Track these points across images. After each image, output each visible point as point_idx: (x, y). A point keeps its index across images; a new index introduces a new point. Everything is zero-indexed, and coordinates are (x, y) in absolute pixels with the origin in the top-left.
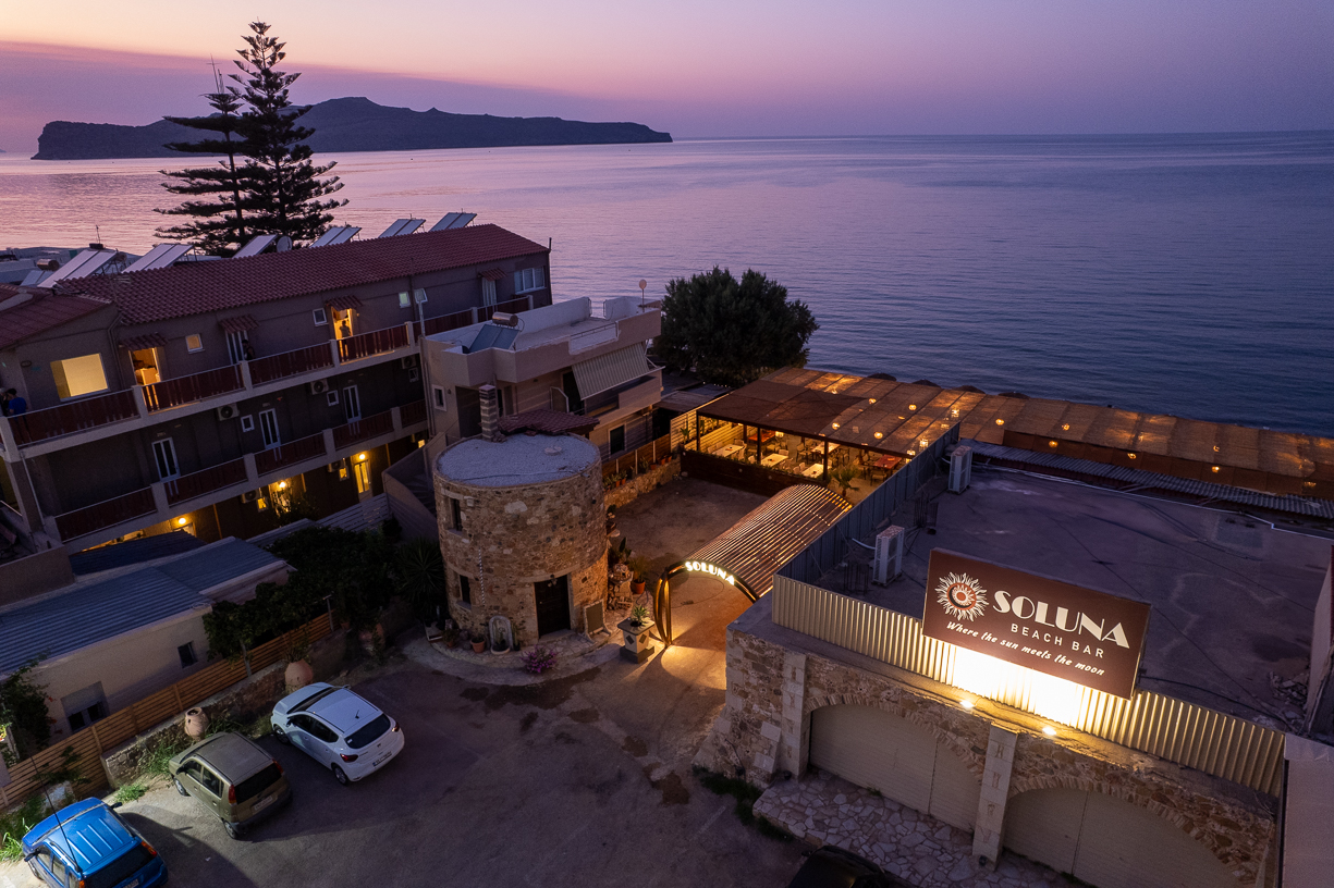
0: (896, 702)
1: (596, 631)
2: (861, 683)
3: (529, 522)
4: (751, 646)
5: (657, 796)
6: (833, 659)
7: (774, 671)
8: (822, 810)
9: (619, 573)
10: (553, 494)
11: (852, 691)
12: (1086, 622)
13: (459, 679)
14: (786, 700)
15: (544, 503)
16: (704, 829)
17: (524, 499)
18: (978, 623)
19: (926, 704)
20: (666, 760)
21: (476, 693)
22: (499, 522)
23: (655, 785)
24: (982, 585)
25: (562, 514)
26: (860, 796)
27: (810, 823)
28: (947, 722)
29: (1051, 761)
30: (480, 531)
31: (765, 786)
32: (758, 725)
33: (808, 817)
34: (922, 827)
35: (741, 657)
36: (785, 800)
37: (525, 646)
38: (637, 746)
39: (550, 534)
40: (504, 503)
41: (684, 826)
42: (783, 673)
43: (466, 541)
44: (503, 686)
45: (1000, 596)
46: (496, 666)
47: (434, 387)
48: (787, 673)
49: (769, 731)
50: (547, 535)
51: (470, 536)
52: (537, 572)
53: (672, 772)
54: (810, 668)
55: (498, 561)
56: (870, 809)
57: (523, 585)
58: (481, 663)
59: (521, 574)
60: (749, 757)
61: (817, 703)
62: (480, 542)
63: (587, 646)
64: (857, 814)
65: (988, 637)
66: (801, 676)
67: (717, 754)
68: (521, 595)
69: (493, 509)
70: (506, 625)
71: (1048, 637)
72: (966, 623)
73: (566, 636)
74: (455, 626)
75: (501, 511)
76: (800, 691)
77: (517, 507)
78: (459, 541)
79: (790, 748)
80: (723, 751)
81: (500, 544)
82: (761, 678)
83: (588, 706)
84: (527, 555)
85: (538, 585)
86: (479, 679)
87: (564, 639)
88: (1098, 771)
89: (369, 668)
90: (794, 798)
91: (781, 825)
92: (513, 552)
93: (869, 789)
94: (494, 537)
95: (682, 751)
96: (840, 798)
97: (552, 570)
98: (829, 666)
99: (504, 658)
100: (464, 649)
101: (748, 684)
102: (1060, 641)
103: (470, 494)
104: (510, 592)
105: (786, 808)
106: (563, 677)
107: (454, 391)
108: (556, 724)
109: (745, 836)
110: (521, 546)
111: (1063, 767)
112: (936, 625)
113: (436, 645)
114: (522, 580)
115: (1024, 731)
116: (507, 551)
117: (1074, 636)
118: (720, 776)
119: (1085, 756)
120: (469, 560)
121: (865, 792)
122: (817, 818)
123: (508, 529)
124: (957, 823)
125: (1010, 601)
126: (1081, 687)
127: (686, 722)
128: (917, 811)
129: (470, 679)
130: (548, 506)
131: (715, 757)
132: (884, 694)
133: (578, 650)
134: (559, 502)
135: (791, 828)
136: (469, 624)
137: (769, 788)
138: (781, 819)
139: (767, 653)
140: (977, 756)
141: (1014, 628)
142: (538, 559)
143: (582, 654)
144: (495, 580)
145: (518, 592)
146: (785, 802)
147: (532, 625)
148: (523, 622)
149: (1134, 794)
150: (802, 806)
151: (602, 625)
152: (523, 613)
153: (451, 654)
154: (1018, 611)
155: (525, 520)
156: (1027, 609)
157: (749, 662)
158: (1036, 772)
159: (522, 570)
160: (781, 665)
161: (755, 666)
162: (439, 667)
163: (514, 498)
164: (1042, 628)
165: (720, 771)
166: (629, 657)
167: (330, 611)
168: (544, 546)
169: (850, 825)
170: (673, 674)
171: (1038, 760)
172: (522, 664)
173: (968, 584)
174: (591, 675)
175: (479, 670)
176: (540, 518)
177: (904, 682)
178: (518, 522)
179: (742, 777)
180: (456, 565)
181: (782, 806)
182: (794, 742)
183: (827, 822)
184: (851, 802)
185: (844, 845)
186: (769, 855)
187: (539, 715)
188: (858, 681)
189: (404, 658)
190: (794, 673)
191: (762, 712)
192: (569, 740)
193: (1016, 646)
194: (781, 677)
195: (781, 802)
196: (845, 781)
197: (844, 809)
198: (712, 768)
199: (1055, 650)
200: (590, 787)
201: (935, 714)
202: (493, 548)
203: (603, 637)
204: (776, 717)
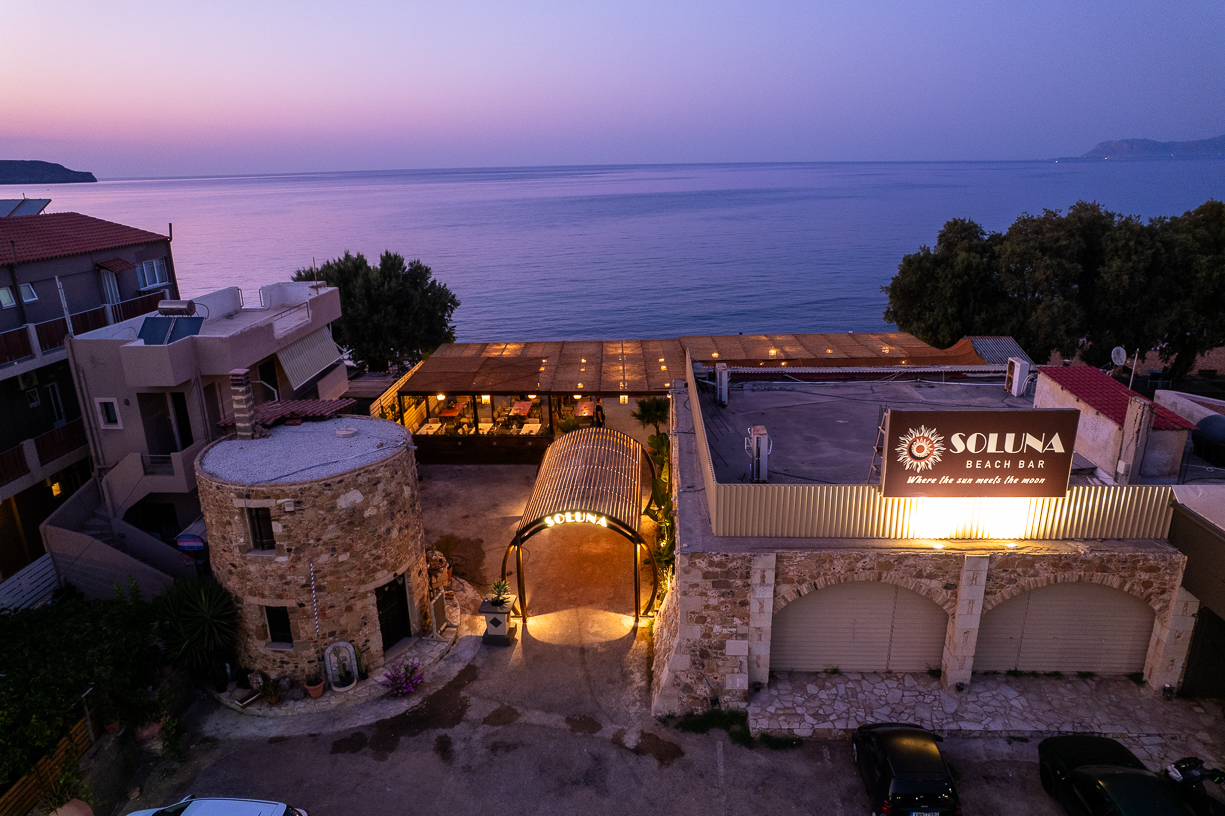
0: (872, 568)
1: (442, 629)
2: (835, 562)
3: (367, 514)
4: (711, 564)
5: (650, 762)
6: (802, 548)
7: (739, 582)
8: (808, 704)
9: (436, 560)
10: (388, 474)
11: (825, 574)
12: (1031, 441)
13: (314, 735)
14: (754, 607)
15: (380, 487)
16: (721, 770)
17: (358, 487)
18: (937, 470)
19: (901, 559)
20: (626, 724)
21: (350, 743)
22: (331, 522)
23: (638, 751)
24: (939, 433)
25: (397, 497)
26: (824, 680)
27: (810, 720)
28: (921, 571)
29: (1015, 571)
30: (303, 540)
31: (743, 705)
32: (722, 646)
33: (803, 715)
34: (893, 684)
35: (699, 580)
36: (772, 709)
37: (371, 670)
38: (587, 724)
39: (389, 524)
40: (336, 497)
41: (701, 776)
42: (749, 581)
43: (283, 559)
44: (377, 723)
45: (956, 440)
46: (350, 704)
47: (98, 401)
48: (756, 579)
49: (735, 648)
50: (386, 526)
51: (289, 550)
52: (379, 575)
53: (642, 732)
54: (779, 565)
55: (332, 573)
56: (841, 687)
57: (364, 596)
58: (329, 708)
59: (363, 582)
60: (718, 684)
61: (786, 600)
62: (305, 555)
63: (443, 647)
64: (836, 695)
65: (946, 480)
66: (770, 577)
67: (681, 694)
68: (363, 608)
69: (321, 508)
70: (348, 652)
71: (998, 464)
72: (925, 473)
73: (411, 644)
74: (265, 677)
75: (333, 508)
76: (769, 594)
77: (353, 497)
78: (271, 561)
79: (759, 657)
80: (688, 688)
81: (334, 550)
82: (723, 595)
83: (496, 706)
84: (367, 556)
85: (379, 591)
86: (339, 727)
87: (410, 649)
88: (1054, 565)
89: (170, 773)
90: (777, 704)
91: (786, 733)
92: (352, 556)
93: (825, 671)
94: (325, 543)
95: (633, 710)
96: (812, 689)
97: (394, 567)
98: (800, 556)
99: (356, 692)
100: (296, 700)
101: (707, 607)
102: (1009, 464)
103: (286, 496)
104: (349, 609)
105: (779, 716)
106: (440, 687)
107: (134, 402)
108: (477, 737)
109: (762, 759)
110: (359, 546)
111: (1024, 572)
112: (896, 483)
113: (253, 709)
114: (362, 589)
115: (991, 552)
116: (343, 557)
117: (1021, 456)
118: (690, 715)
119: (1044, 556)
120: (287, 583)
121: (824, 676)
122: (812, 712)
123: (342, 529)
124: (914, 668)
125: (965, 440)
126: (1027, 499)
127: (610, 681)
128: (875, 672)
129: (329, 730)
130: (384, 490)
131: (680, 699)
132: (860, 565)
133: (436, 654)
134: (393, 484)
135: (796, 732)
136: (289, 669)
137: (749, 705)
138: (783, 726)
139: (730, 565)
140: (949, 592)
141: (969, 464)
142: (379, 557)
143: (441, 658)
144: (329, 598)
145: (359, 605)
146: (773, 711)
147: (376, 643)
148: (367, 641)
149: (1082, 573)
150: (789, 708)
151: (446, 620)
152: (366, 630)
153: (280, 711)
154: (972, 448)
155: (362, 511)
156: (980, 443)
157: (709, 583)
158: (1002, 586)
159: (363, 576)
160: (748, 573)
161: (715, 585)
162: (274, 732)
163: (347, 488)
164: (993, 457)
165: (689, 710)
166: (497, 641)
167: (88, 714)
168: (384, 540)
169: (840, 707)
170: (554, 642)
171: (1004, 574)
172: (383, 691)
173: (926, 435)
174: (469, 673)
175: (331, 717)
176: (377, 507)
177: (874, 548)
178: (354, 518)
179: (717, 707)
180: (263, 596)
181: (772, 716)
182: (763, 650)
183: (821, 712)
184: (822, 687)
185: (853, 725)
186: (796, 765)
187: (450, 735)
188: (831, 561)
189: (213, 742)
190: (763, 577)
191: (725, 631)
192: (509, 748)
193: (970, 480)
194: (749, 585)
195: (771, 713)
196: (801, 673)
197: (823, 695)
198: (677, 710)
199: (1003, 473)
200: (576, 783)
201: (910, 566)
202: (324, 558)
203: (452, 633)
204: (743, 630)
